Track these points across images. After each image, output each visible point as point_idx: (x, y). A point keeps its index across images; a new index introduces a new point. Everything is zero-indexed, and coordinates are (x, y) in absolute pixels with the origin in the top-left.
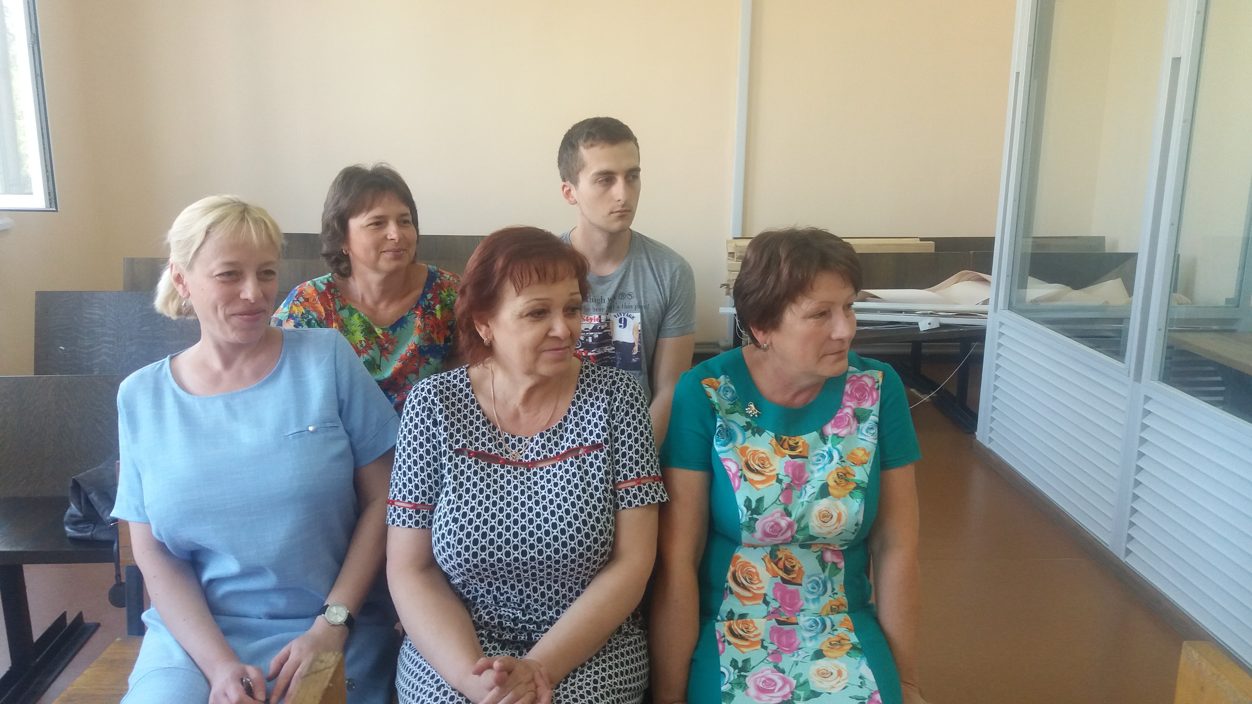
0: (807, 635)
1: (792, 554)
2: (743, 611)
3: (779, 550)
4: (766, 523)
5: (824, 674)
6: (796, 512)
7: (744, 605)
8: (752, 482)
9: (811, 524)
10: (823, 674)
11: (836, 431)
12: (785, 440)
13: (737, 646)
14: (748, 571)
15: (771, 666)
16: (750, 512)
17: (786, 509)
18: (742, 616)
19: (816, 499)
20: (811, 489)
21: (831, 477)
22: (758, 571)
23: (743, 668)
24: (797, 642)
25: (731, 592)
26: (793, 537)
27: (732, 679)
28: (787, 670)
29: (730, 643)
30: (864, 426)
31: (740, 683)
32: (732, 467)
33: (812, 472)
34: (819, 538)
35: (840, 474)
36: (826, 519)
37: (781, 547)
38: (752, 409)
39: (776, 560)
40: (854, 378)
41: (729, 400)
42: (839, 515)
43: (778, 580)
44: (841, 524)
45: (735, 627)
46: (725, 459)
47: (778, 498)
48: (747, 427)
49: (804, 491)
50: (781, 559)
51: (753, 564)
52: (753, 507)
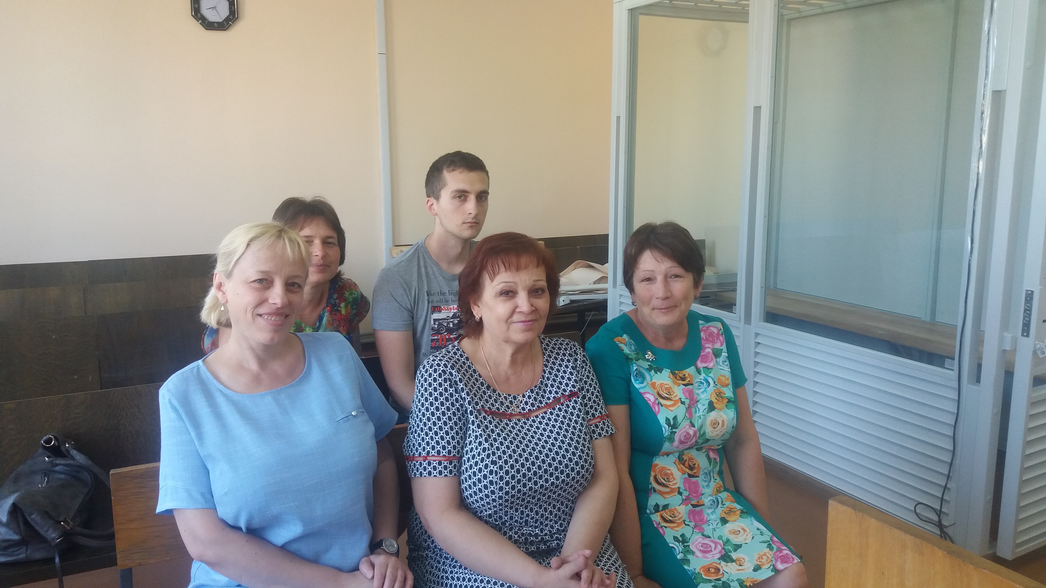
0: (710, 511)
1: (692, 455)
2: (665, 502)
3: (684, 455)
4: (681, 434)
5: (736, 533)
6: (697, 424)
7: (665, 498)
8: (667, 407)
9: (707, 431)
10: (734, 533)
11: (705, 365)
12: (677, 373)
13: (672, 528)
14: (665, 473)
15: (700, 535)
16: (670, 427)
17: (691, 422)
18: (666, 507)
19: (708, 413)
20: (702, 407)
21: (713, 396)
22: (672, 472)
23: (684, 540)
24: (705, 518)
25: (655, 491)
26: (696, 441)
27: (681, 549)
28: (711, 536)
29: (666, 527)
30: (721, 360)
31: (687, 550)
32: (650, 398)
33: (698, 394)
34: (710, 440)
35: (718, 393)
36: (716, 426)
37: (686, 452)
38: (649, 356)
39: (683, 462)
40: (705, 328)
41: (633, 351)
42: (723, 421)
43: (686, 476)
44: (724, 428)
45: (665, 515)
46: (645, 393)
47: (685, 415)
48: (650, 369)
49: (697, 408)
50: (686, 460)
51: (668, 467)
52: (672, 423)
